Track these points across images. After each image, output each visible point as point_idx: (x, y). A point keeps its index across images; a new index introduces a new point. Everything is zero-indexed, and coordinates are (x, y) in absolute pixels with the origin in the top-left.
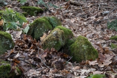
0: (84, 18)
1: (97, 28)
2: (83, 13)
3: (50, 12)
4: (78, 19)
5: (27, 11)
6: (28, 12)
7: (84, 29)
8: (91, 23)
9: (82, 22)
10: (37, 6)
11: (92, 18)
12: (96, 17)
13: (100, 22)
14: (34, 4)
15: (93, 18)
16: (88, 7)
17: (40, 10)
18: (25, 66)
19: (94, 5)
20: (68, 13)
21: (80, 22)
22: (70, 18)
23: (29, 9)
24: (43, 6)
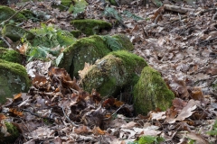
0: (183, 35)
1: (203, 53)
2: (184, 26)
3: (124, 27)
4: (171, 38)
5: (82, 27)
6: (82, 30)
7: (178, 56)
8: (193, 45)
9: (178, 43)
10: (101, 18)
11: (197, 34)
12: (206, 33)
13: (211, 41)
14: (96, 15)
15: (200, 34)
16: (196, 14)
17: (106, 24)
18: (33, 121)
19: (209, 11)
20: (155, 27)
21: (174, 42)
22: (157, 37)
23: (85, 23)
24: (113, 18)
